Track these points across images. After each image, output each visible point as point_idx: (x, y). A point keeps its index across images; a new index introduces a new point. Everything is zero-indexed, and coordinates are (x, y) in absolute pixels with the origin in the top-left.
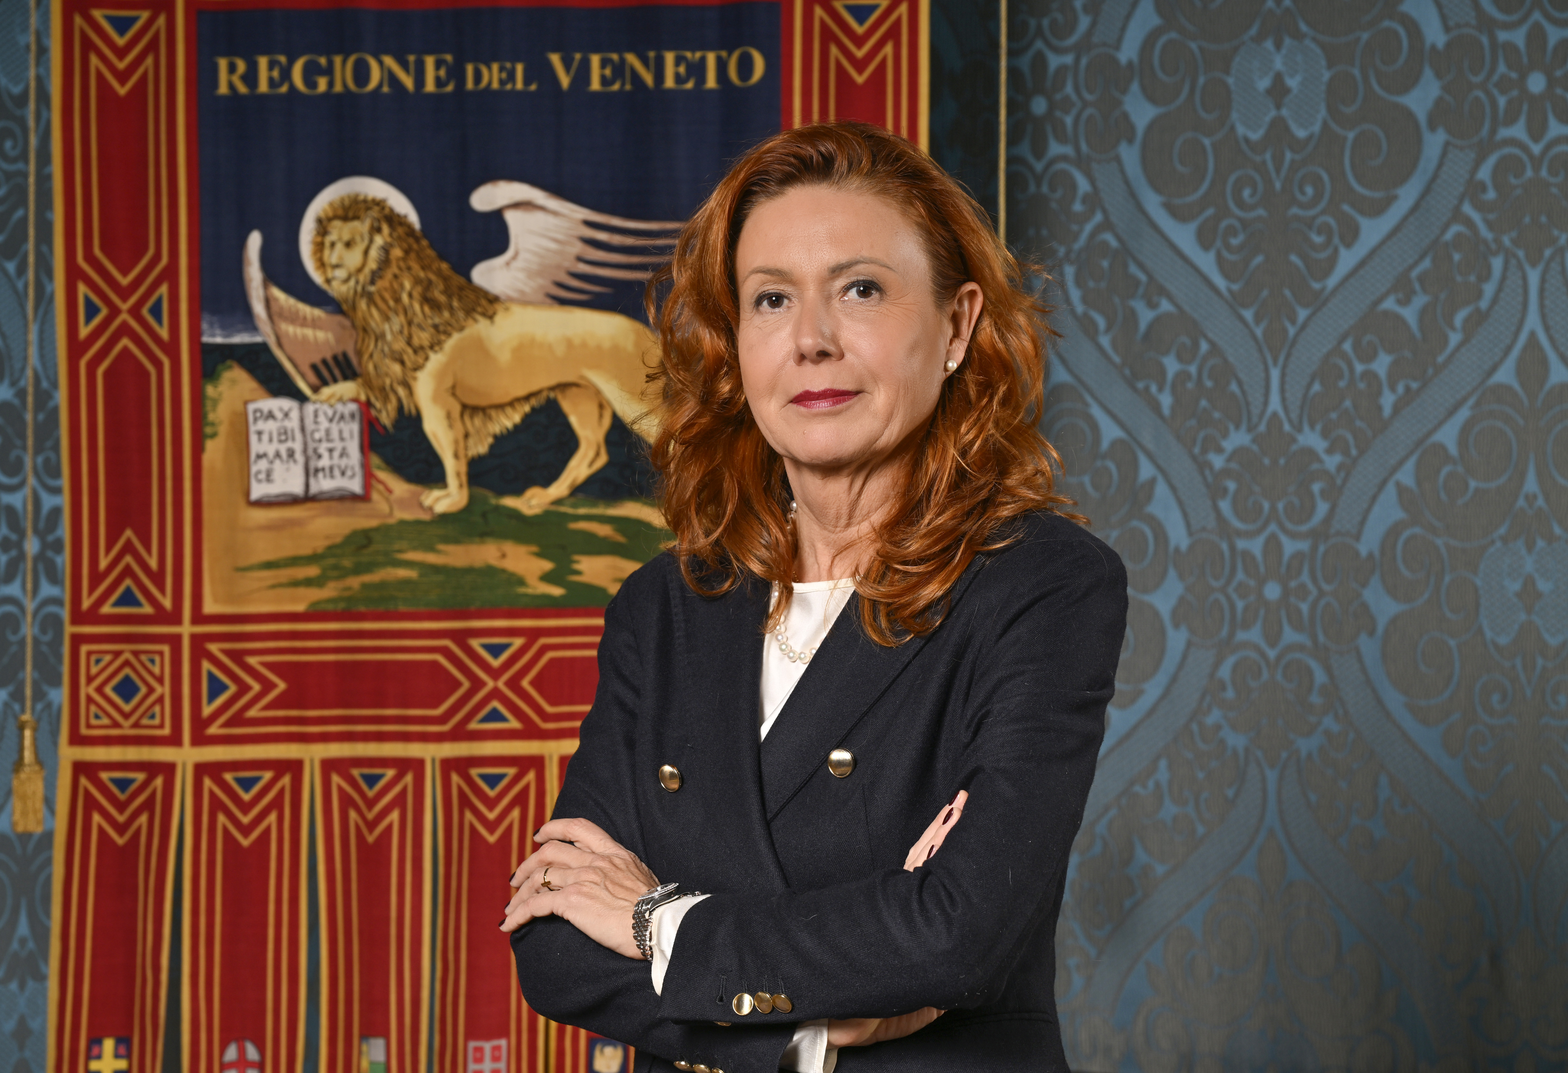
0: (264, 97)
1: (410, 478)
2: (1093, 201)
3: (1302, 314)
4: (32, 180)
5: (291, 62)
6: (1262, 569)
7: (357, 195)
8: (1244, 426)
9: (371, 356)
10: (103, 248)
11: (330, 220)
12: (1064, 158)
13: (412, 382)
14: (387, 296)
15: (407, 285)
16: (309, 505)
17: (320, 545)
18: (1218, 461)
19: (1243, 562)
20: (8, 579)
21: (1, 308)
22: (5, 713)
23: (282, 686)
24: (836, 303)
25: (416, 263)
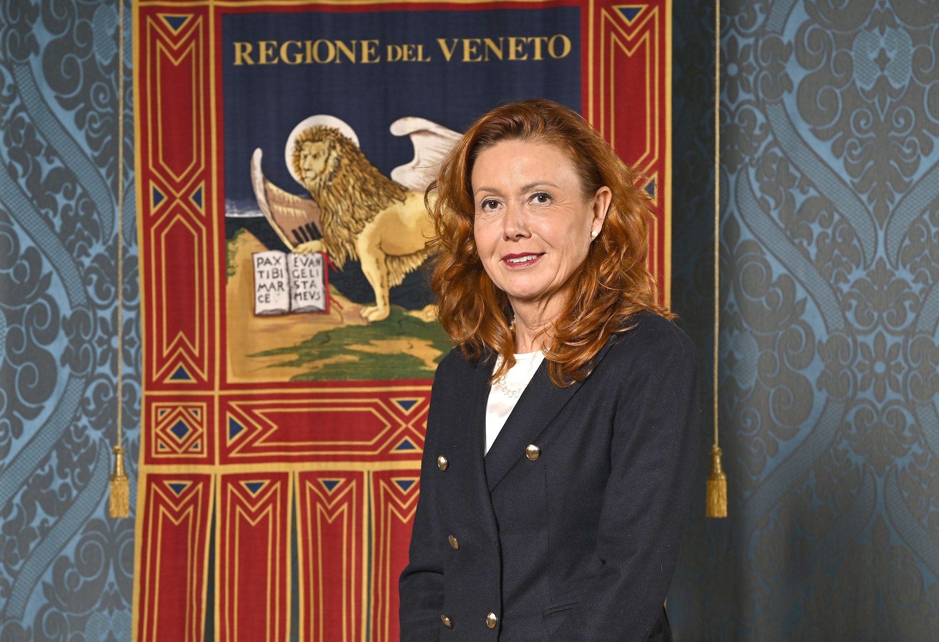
0: (263, 66)
1: (354, 300)
2: (767, 128)
3: (898, 197)
4: (121, 118)
5: (280, 45)
6: (873, 354)
7: (321, 126)
8: (862, 266)
9: (330, 225)
10: (164, 160)
11: (304, 141)
12: (749, 102)
13: (355, 241)
14: (339, 188)
15: (352, 181)
16: (292, 316)
17: (298, 341)
18: (845, 288)
19: (862, 350)
20: (102, 363)
21: (97, 197)
22: (100, 445)
23: (275, 427)
24: (526, 206)
25: (357, 168)
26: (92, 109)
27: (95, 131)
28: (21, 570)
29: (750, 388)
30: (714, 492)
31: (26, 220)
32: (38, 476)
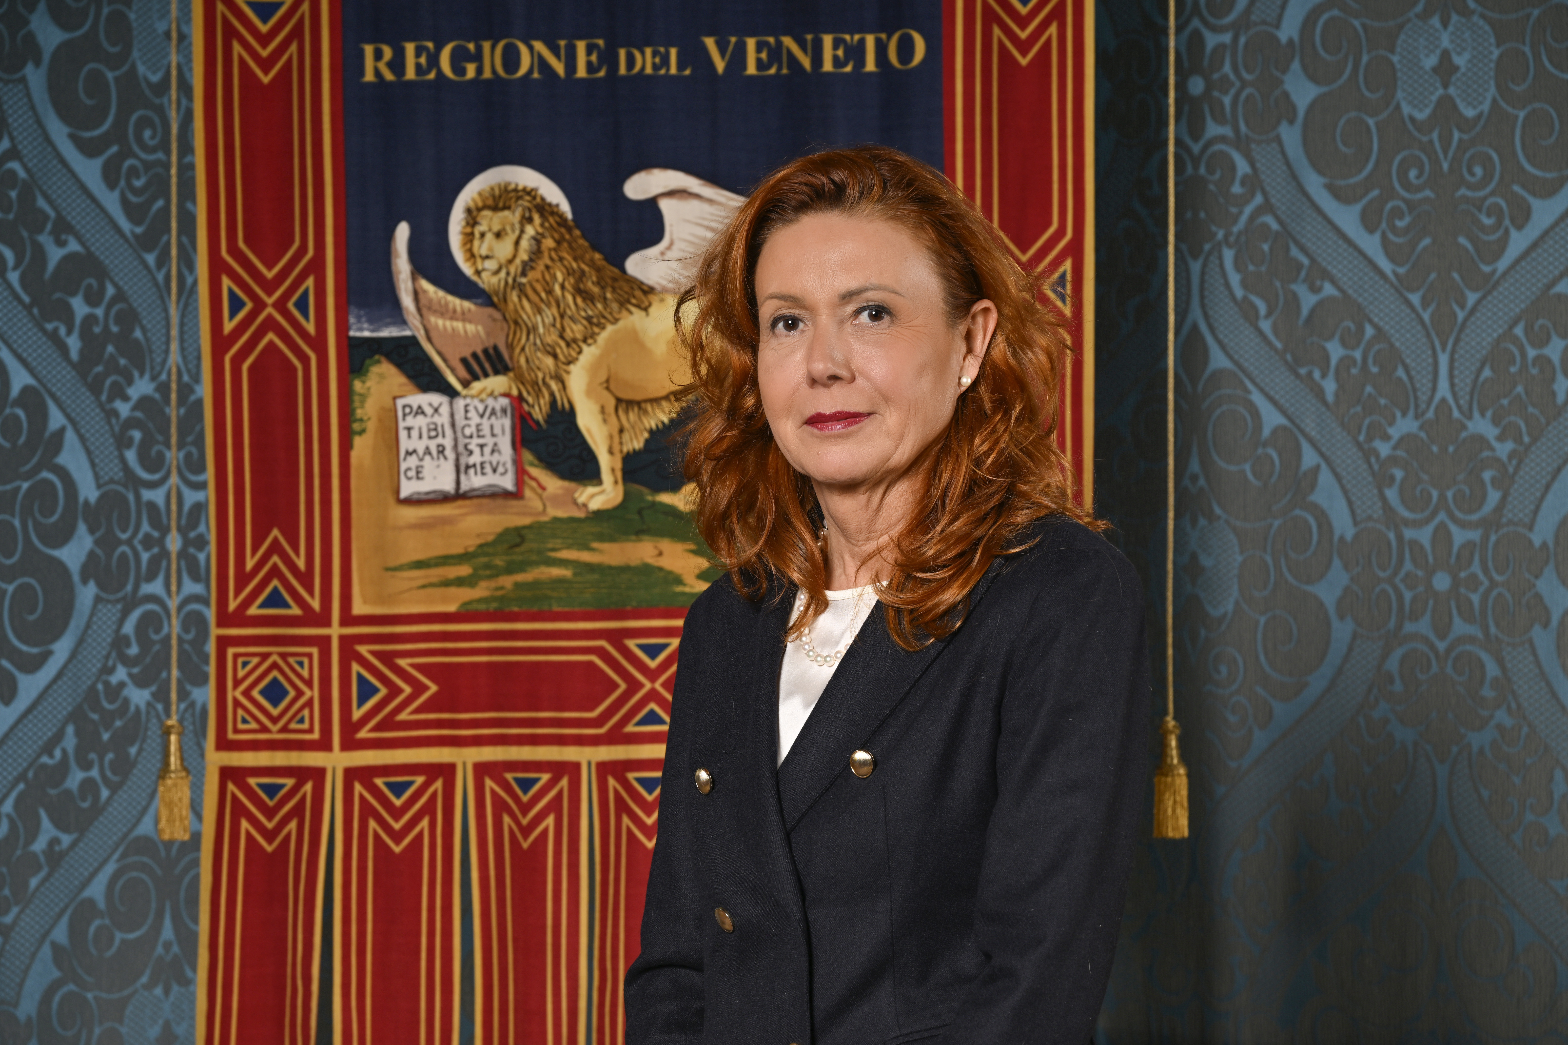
0: (410, 83)
1: (564, 474)
2: (1253, 183)
3: (1472, 298)
4: (174, 171)
5: (439, 48)
6: (1431, 559)
7: (507, 185)
8: (1411, 413)
9: (523, 349)
10: (246, 241)
11: (479, 210)
12: (1223, 139)
13: (565, 375)
14: (539, 287)
15: (560, 277)
16: (460, 503)
17: (471, 544)
18: (1384, 449)
19: (1411, 551)
20: (151, 577)
21: (140, 301)
22: (148, 713)
23: (433, 688)
24: (848, 328)
25: (568, 253)
26: (132, 154)
27: (136, 192)
28: (15, 923)
29: (1225, 615)
30: (1167, 795)
31: (20, 342)
32: (44, 766)
